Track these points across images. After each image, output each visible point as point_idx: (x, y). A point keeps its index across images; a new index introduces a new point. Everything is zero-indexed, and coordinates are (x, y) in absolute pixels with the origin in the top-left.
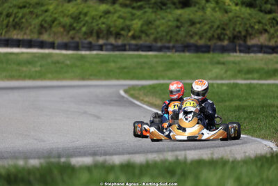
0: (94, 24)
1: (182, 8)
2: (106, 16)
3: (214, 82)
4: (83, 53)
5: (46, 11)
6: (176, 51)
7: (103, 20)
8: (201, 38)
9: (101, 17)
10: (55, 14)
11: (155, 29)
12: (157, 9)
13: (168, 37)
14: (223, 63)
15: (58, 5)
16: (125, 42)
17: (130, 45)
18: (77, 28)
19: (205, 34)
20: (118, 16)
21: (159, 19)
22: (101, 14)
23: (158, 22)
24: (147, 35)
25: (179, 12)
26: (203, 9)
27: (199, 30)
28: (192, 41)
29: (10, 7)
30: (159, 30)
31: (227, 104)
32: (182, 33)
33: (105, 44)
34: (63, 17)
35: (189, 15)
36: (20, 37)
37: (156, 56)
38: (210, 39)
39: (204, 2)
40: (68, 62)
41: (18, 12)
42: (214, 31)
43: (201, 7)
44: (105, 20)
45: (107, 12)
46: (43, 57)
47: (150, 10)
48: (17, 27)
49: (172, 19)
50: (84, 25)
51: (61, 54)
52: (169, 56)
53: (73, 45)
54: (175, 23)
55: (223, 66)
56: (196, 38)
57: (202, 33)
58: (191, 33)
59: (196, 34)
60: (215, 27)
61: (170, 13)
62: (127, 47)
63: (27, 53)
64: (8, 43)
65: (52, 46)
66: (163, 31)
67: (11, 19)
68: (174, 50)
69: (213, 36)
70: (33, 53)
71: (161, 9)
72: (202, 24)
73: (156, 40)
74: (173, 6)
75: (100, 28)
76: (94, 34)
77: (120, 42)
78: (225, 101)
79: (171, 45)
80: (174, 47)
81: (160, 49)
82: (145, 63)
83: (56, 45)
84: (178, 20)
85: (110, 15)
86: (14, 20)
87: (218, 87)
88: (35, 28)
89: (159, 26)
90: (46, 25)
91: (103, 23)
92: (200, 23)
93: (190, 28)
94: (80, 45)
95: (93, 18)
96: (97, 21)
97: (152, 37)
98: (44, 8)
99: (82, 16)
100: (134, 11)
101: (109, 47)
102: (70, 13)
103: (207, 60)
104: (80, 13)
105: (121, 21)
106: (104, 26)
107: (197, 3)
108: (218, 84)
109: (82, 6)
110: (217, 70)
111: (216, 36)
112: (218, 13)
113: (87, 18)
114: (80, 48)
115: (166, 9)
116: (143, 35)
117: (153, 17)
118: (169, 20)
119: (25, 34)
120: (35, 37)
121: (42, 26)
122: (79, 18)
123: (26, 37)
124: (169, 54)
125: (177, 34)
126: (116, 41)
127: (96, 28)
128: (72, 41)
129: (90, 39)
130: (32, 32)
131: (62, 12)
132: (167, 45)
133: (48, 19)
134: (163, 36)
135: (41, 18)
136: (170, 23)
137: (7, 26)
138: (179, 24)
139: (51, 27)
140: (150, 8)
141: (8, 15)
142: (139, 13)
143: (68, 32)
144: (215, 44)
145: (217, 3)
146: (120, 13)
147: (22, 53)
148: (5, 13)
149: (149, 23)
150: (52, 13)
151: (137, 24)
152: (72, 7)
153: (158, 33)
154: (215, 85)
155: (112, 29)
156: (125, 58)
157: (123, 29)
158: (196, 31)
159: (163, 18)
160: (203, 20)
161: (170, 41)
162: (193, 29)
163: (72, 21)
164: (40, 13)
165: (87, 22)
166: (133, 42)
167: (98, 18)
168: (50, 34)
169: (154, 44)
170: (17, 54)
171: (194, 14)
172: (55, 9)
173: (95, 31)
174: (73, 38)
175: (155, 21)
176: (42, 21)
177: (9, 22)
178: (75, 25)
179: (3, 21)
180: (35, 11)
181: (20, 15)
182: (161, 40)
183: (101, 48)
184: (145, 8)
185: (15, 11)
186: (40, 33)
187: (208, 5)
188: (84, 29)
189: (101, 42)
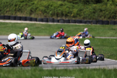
0: (55, 10)
1: (96, 3)
2: (61, 7)
3: (110, 38)
4: (50, 23)
5: (33, 4)
6: (93, 23)
7: (59, 8)
8: (105, 18)
9: (58, 7)
10: (37, 5)
11: (84, 13)
12: (84, 4)
13: (90, 17)
14: (114, 29)
15: (39, 1)
16: (70, 19)
17: (72, 20)
18: (48, 12)
19: (106, 16)
20: (66, 7)
21: (85, 9)
22: (58, 6)
23: (85, 10)
24: (80, 16)
25: (94, 5)
26: (106, 4)
27: (104, 14)
28: (101, 19)
29: (17, 2)
30: (85, 13)
31: (115, 48)
32: (96, 15)
33: (61, 20)
34: (41, 7)
35: (99, 7)
36: (21, 16)
37: (83, 26)
38: (109, 18)
39: (107, 1)
40: (43, 28)
41: (20, 4)
42: (111, 15)
43: (105, 3)
44: (60, 9)
45: (62, 5)
46: (32, 25)
47: (81, 4)
48: (20, 11)
49: (91, 9)
50: (51, 11)
51: (40, 24)
52: (90, 26)
53: (45, 20)
54: (93, 11)
55: (114, 31)
56: (103, 17)
57: (105, 15)
58: (100, 15)
59: (102, 16)
60: (111, 13)
61: (91, 6)
62: (71, 21)
63: (25, 23)
64: (15, 18)
65: (36, 20)
66: (87, 14)
67: (17, 7)
68: (92, 23)
69: (111, 17)
70: (27, 23)
71: (86, 4)
72: (105, 11)
73: (84, 18)
74: (92, 3)
75: (58, 12)
76: (56, 15)
77: (67, 19)
78: (114, 47)
79: (91, 20)
80: (92, 21)
81: (85, 22)
82: (78, 29)
83: (38, 19)
84: (94, 9)
85: (63, 6)
86: (18, 8)
87: (111, 40)
88: (28, 12)
89: (85, 12)
90: (33, 10)
91: (60, 10)
92: (104, 11)
93: (99, 13)
94: (49, 20)
95: (55, 7)
96: (57, 9)
97: (82, 17)
98: (32, 3)
99: (50, 7)
100: (74, 5)
101: (62, 21)
102: (44, 5)
103: (107, 28)
104: (49, 5)
105: (68, 9)
106: (60, 11)
107: (103, 1)
108: (111, 39)
109: (50, 2)
110: (111, 33)
111: (112, 17)
112: (113, 6)
113: (52, 8)
114: (49, 21)
115: (89, 4)
116: (78, 16)
117: (83, 7)
118: (90, 9)
119: (23, 14)
120: (28, 16)
121: (31, 11)
122: (48, 7)
123: (24, 16)
124: (90, 25)
125: (94, 15)
126: (65, 18)
127: (56, 12)
128: (45, 18)
129: (54, 17)
130: (26, 13)
131: (41, 4)
132: (89, 20)
133: (34, 8)
134: (87, 16)
135: (31, 7)
136: (90, 10)
137: (15, 10)
138: (95, 11)
139: (35, 11)
140: (81, 3)
141: (16, 6)
142: (76, 5)
143: (43, 14)
144: (111, 20)
145: (113, 1)
146: (68, 5)
147: (22, 23)
148: (14, 4)
149: (81, 10)
150: (36, 5)
151: (75, 11)
152: (46, 2)
153: (85, 15)
154: (110, 40)
155: (64, 13)
156: (69, 26)
157: (68, 13)
158: (103, 14)
159: (87, 8)
160: (106, 9)
161: (90, 19)
162: (101, 14)
163: (45, 8)
164: (30, 5)
165: (52, 9)
166: (74, 19)
167: (57, 8)
168: (35, 15)
169: (83, 20)
170: (20, 23)
171: (102, 6)
172: (38, 3)
173: (56, 13)
174: (45, 16)
175: (83, 9)
176: (31, 8)
177: (16, 8)
178: (46, 10)
179: (13, 8)
180: (28, 4)
181: (21, 5)
182: (86, 18)
183: (58, 21)
184: (79, 3)
185: (19, 3)
186: (31, 14)
187: (108, 2)
188: (51, 12)
189: (59, 18)
